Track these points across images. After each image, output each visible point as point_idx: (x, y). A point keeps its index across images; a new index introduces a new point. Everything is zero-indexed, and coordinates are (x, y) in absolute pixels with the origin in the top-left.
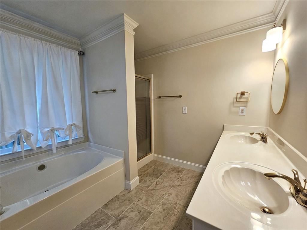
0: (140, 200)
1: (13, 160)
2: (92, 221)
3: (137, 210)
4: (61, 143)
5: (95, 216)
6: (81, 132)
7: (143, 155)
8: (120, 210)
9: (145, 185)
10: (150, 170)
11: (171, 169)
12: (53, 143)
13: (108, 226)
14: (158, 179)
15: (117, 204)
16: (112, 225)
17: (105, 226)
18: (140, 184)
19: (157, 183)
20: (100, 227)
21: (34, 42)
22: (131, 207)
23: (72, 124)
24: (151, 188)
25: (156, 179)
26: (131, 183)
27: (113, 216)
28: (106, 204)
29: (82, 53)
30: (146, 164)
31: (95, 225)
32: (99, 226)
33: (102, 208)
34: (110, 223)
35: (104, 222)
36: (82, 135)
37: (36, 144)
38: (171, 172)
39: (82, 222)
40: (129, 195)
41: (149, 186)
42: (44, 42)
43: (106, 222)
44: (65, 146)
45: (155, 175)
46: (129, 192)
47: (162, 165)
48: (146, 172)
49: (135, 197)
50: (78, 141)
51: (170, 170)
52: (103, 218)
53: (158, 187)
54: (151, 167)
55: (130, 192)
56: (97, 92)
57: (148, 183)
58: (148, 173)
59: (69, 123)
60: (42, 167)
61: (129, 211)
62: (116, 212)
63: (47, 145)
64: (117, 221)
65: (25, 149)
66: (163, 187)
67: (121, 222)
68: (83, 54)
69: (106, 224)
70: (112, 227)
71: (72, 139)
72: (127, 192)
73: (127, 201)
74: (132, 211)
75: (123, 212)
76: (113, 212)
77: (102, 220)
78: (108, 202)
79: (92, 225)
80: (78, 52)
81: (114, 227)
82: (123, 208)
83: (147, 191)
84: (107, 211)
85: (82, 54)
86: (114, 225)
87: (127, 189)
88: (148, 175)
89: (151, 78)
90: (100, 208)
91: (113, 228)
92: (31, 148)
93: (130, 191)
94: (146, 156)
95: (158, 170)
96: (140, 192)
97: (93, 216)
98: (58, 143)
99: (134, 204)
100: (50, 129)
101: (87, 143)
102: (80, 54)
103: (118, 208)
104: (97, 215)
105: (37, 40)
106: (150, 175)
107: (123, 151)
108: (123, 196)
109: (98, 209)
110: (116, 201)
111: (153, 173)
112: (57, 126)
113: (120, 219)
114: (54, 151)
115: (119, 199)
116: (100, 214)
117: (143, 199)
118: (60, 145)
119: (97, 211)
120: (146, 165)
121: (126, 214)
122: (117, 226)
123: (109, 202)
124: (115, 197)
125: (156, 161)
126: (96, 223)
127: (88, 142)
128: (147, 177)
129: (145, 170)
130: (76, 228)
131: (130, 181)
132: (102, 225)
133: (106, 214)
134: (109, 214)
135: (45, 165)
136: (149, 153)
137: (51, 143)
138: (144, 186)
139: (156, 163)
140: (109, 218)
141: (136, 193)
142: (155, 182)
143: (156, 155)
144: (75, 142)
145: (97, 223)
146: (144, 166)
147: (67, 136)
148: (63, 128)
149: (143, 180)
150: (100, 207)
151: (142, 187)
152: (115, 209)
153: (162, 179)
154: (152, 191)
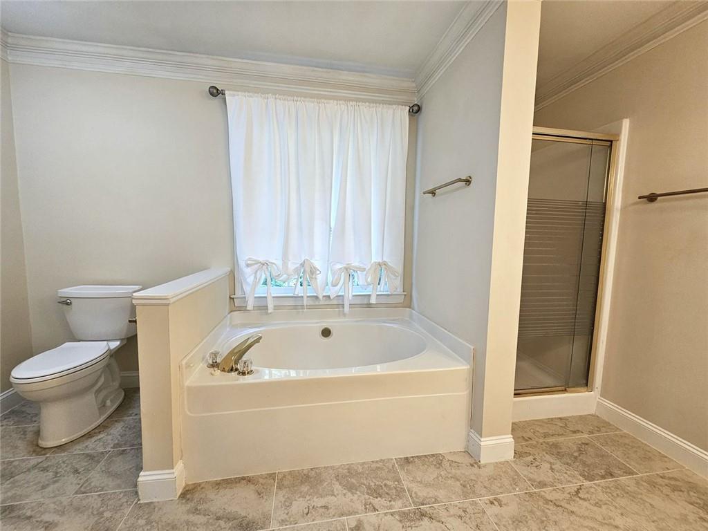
0: (496, 503)
1: (295, 307)
2: (367, 474)
3: (474, 524)
4: (360, 297)
5: (378, 468)
6: (398, 282)
7: (553, 384)
8: (432, 493)
9: (530, 475)
10: (568, 442)
11: (670, 478)
12: (347, 295)
13: (391, 507)
14: (587, 483)
15: (431, 474)
16: (400, 514)
17: (386, 505)
18: (515, 462)
19: (578, 492)
20: (377, 498)
21: (336, 107)
22: (461, 506)
23: (381, 261)
24: (547, 493)
25: (581, 478)
26: (482, 444)
27: (411, 496)
28: (407, 458)
29: (416, 108)
30: (561, 416)
31: (369, 487)
32: (375, 495)
33: (397, 463)
34: (398, 506)
35: (387, 493)
36: (400, 290)
37: (324, 290)
38: (666, 490)
39: (352, 464)
40: (471, 472)
41: (543, 484)
42: (351, 103)
43: (391, 498)
44: (365, 304)
45: (584, 464)
46: (472, 465)
47: (625, 444)
48: (551, 440)
49: (485, 487)
50: (390, 300)
51: (659, 480)
52: (389, 483)
53: (581, 507)
54: (574, 432)
55: (476, 466)
56: (433, 193)
57: (544, 473)
58: (555, 445)
59: (375, 259)
60: (326, 333)
61: (452, 511)
62: (423, 493)
63: (337, 296)
64: (415, 513)
65: (308, 295)
66: (600, 518)
67: (422, 523)
68: (419, 109)
69: (390, 501)
70: (397, 517)
71: (378, 295)
72: (467, 460)
73: (458, 483)
74: (460, 517)
75: (436, 501)
76: (415, 488)
77: (385, 485)
78: (412, 457)
79: (365, 482)
80: (408, 108)
81: (401, 521)
82: (441, 494)
83: (530, 495)
84: (402, 475)
85: (416, 110)
86: (404, 516)
87: (471, 454)
88: (555, 450)
89: (618, 135)
90: (392, 459)
91: (398, 523)
92: (315, 295)
93: (476, 463)
94: (565, 390)
95: (603, 456)
96: (506, 482)
97: (374, 466)
98: (353, 296)
99: (475, 504)
100: (345, 265)
101: (408, 309)
102: (411, 110)
103: (428, 485)
104: (382, 469)
105: (341, 102)
106: (560, 455)
107: (472, 348)
108: (454, 464)
109: (388, 460)
110: (432, 466)
111: (576, 454)
112: (356, 264)
113: (423, 515)
114: (347, 309)
115: (440, 464)
116: (386, 470)
117: (504, 508)
118: (358, 301)
119: (384, 461)
120: (560, 419)
121: (443, 513)
122: (408, 524)
123: (416, 460)
124: (433, 455)
125: (606, 422)
126: (372, 484)
127: (410, 307)
128: (547, 456)
129: (551, 432)
130: (339, 468)
131: (481, 437)
132: (381, 497)
133: (399, 481)
134: (406, 484)
135: (330, 328)
136: (577, 385)
137: (343, 294)
138: (525, 473)
139: (603, 429)
140: (400, 493)
141: (492, 478)
142: (573, 487)
143: (608, 404)
144: (383, 300)
145: (375, 485)
146: (552, 419)
147: (369, 284)
148: (365, 267)
149: (530, 458)
150: (394, 458)
151: (518, 476)
152: (421, 482)
153: (606, 489)
154: (547, 504)
